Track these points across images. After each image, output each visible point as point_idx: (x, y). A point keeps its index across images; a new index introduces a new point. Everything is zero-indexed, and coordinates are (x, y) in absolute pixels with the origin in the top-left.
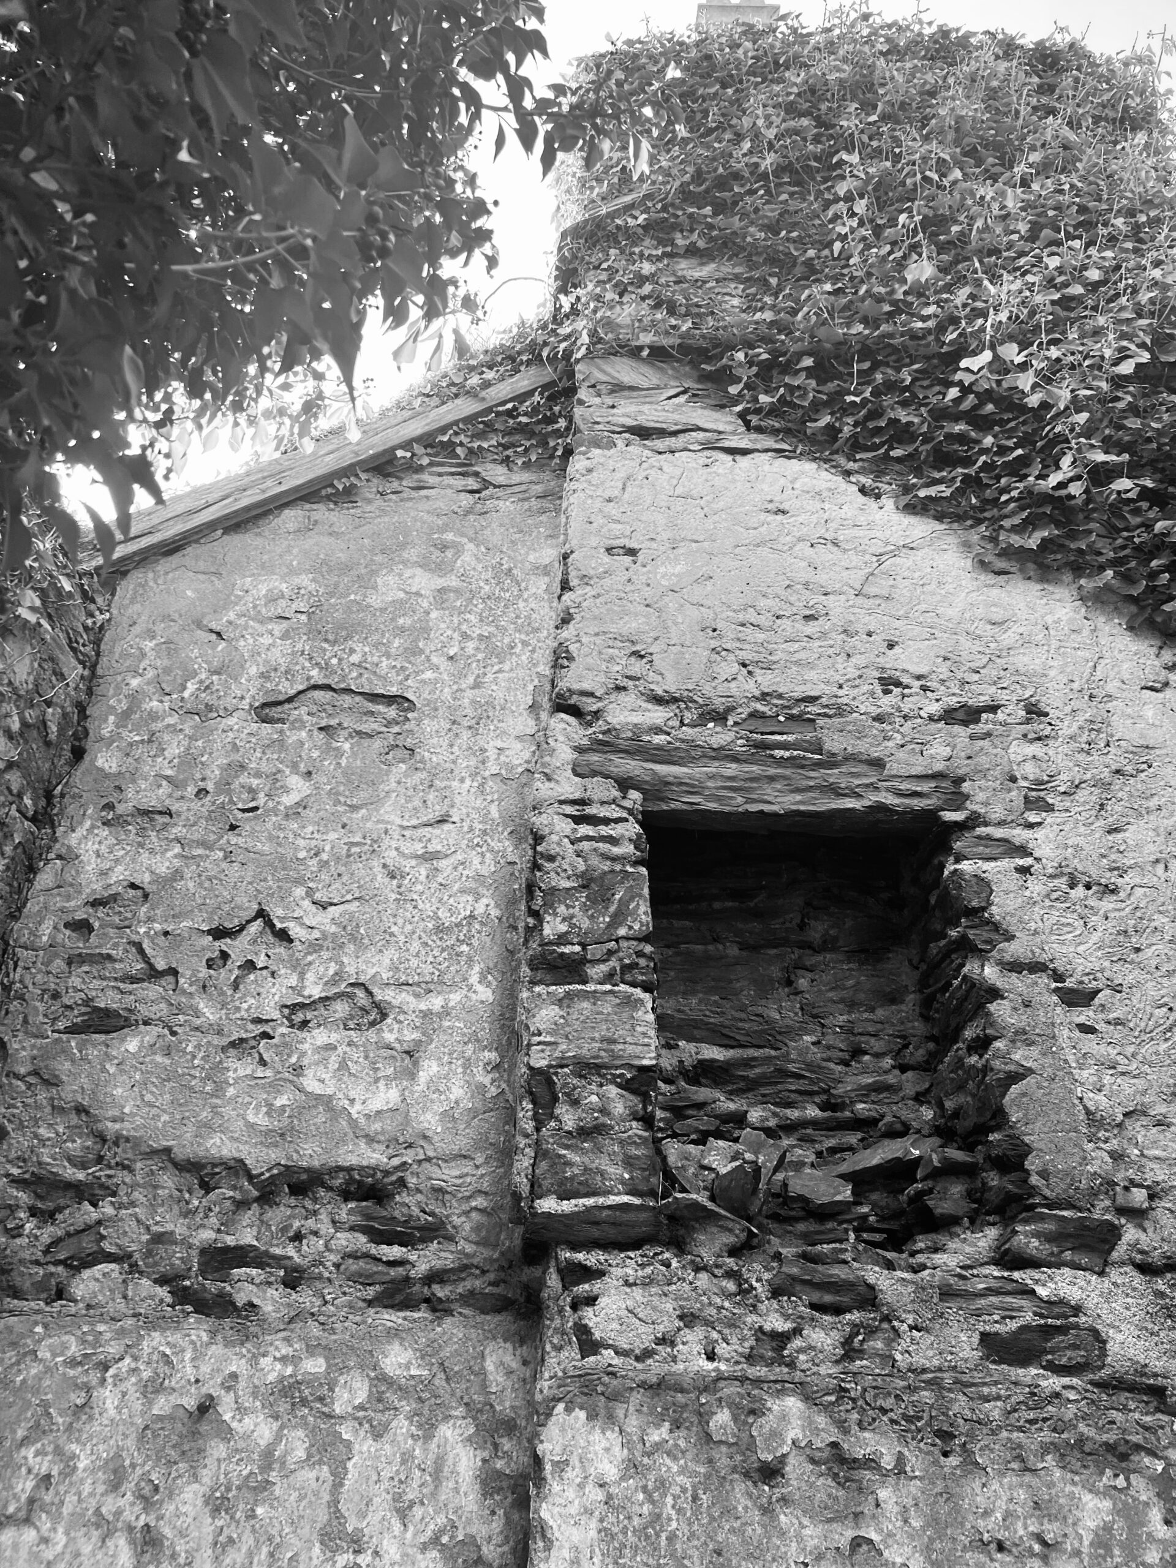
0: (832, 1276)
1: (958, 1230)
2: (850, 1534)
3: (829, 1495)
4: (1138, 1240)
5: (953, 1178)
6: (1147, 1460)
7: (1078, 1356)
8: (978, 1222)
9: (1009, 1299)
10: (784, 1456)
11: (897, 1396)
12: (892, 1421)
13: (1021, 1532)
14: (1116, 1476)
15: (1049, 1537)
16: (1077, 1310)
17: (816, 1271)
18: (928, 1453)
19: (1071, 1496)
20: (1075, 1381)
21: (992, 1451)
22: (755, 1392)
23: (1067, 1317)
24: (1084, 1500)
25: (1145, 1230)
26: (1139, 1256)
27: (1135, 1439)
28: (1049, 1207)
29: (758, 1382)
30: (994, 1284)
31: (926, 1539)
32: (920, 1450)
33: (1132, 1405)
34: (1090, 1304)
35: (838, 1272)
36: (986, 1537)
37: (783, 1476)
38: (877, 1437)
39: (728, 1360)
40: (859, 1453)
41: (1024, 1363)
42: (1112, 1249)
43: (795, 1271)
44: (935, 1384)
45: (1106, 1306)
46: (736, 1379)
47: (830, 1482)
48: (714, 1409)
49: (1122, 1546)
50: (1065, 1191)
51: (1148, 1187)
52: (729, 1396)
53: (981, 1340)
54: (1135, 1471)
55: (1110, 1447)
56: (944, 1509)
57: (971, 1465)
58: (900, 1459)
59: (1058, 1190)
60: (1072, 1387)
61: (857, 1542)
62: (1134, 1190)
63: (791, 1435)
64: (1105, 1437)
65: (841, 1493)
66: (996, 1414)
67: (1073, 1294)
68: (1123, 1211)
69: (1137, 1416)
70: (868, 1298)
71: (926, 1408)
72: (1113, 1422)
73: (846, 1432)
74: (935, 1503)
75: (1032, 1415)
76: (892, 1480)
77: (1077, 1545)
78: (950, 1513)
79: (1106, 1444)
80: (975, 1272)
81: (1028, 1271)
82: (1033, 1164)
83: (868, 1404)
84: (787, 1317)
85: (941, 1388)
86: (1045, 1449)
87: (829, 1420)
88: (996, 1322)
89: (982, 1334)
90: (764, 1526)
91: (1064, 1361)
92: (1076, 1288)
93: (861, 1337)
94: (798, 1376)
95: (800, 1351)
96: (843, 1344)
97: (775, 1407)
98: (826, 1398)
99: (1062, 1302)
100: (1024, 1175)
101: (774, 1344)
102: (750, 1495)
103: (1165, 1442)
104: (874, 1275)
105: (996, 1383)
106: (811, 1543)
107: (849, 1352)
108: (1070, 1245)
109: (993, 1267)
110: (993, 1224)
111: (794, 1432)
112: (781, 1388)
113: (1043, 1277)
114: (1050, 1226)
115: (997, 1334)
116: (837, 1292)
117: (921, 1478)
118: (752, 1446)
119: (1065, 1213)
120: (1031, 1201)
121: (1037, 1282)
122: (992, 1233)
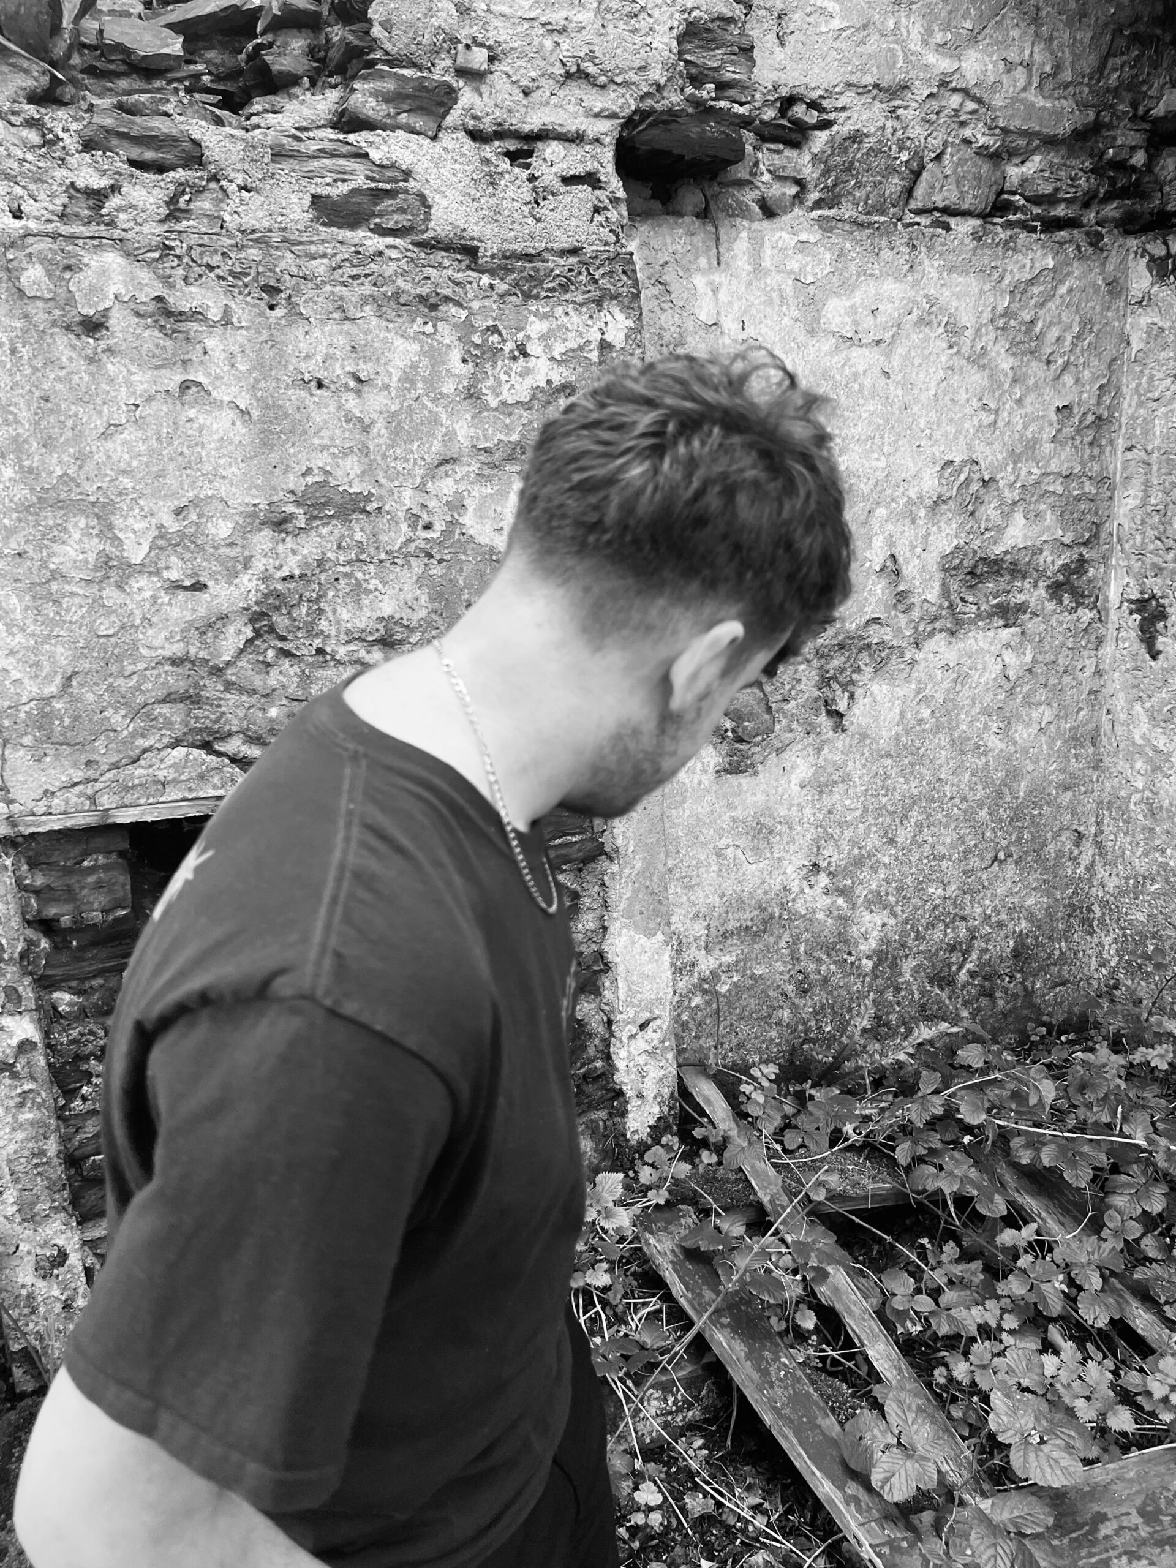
0: (151, 129)
1: (296, 90)
2: (179, 378)
3: (157, 346)
4: (473, 104)
5: (295, 32)
6: (453, 310)
7: (403, 220)
8: (320, 84)
9: (342, 162)
10: (106, 310)
11: (224, 254)
12: (219, 277)
13: (339, 371)
14: (426, 323)
15: (363, 376)
16: (407, 174)
17: (133, 123)
18: (254, 306)
19: (385, 341)
20: (398, 242)
21: (315, 303)
22: (70, 248)
23: (397, 182)
24: (396, 344)
25: (481, 95)
26: (472, 122)
27: (445, 292)
28: (390, 63)
29: (72, 238)
30: (327, 145)
31: (252, 380)
32: (247, 303)
33: (446, 263)
34: (419, 169)
35: (159, 125)
36: (307, 377)
37: (107, 329)
38: (203, 291)
39: (37, 218)
40: (185, 306)
41: (353, 225)
42: (447, 112)
43: (109, 122)
44: (262, 242)
45: (435, 171)
46: (47, 235)
47: (157, 333)
48: (24, 265)
49: (425, 382)
50: (407, 45)
51: (490, 48)
52: (40, 252)
53: (313, 203)
54: (442, 319)
55: (422, 299)
56: (268, 354)
57: (295, 314)
58: (227, 312)
59: (400, 45)
60: (395, 247)
61: (185, 386)
62: (475, 49)
63: (112, 291)
64: (419, 291)
65: (169, 343)
66: (322, 270)
67: (405, 159)
68: (462, 72)
69: (450, 272)
70: (194, 156)
71: (253, 264)
72: (428, 278)
73: (172, 286)
74: (261, 349)
75: (355, 271)
76: (219, 330)
77: (386, 380)
78: (274, 358)
79: (420, 296)
80: (311, 134)
81: (363, 133)
82: (376, 12)
83: (193, 261)
84: (103, 173)
85: (268, 245)
86: (364, 301)
87: (152, 275)
88: (328, 184)
89: (313, 196)
90: (91, 374)
91: (391, 225)
92: (408, 152)
93: (187, 197)
94: (117, 233)
95: (119, 209)
96: (168, 204)
97: (93, 263)
98: (149, 255)
99: (392, 166)
100: (365, 25)
101: (91, 202)
102: (74, 347)
103: (470, 295)
104: (199, 129)
105: (323, 241)
106: (140, 388)
107: (174, 212)
108: (407, 107)
109: (329, 130)
110: (335, 86)
111: (116, 286)
112: (98, 243)
113: (377, 139)
114: (389, 85)
115: (328, 197)
116: (158, 149)
117: (247, 328)
118: (70, 300)
119: (407, 72)
120: (372, 56)
121: (371, 144)
122: (333, 95)
